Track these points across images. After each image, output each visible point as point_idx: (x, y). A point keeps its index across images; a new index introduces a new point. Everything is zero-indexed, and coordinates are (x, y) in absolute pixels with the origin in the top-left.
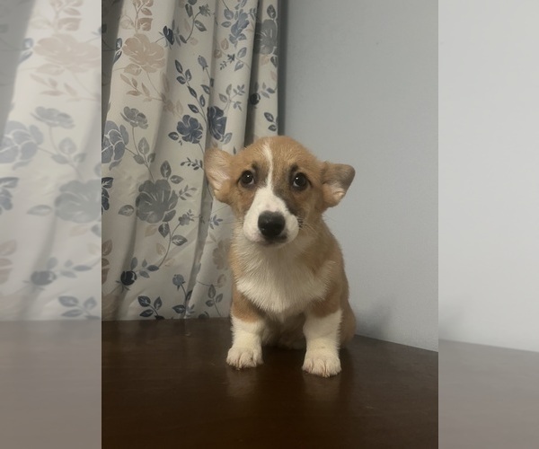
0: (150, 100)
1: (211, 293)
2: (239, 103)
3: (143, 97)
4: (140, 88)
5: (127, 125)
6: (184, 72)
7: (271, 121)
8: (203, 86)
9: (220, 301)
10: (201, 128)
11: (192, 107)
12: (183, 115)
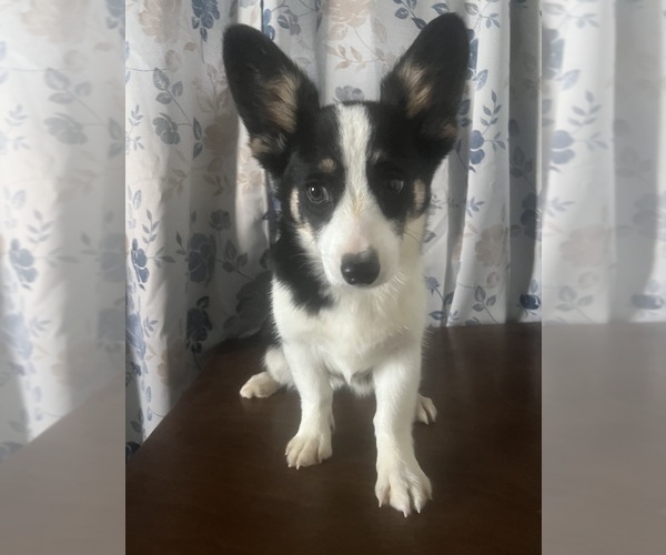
1: (479, 296)
4: (349, 55)
9: (492, 304)
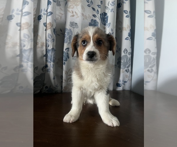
0: (78, 17)
2: (113, 9)
3: (76, 16)
4: (74, 14)
5: (72, 28)
6: (90, 2)
7: (127, 13)
8: (97, 5)
10: (98, 23)
11: (94, 16)
12: (91, 19)
